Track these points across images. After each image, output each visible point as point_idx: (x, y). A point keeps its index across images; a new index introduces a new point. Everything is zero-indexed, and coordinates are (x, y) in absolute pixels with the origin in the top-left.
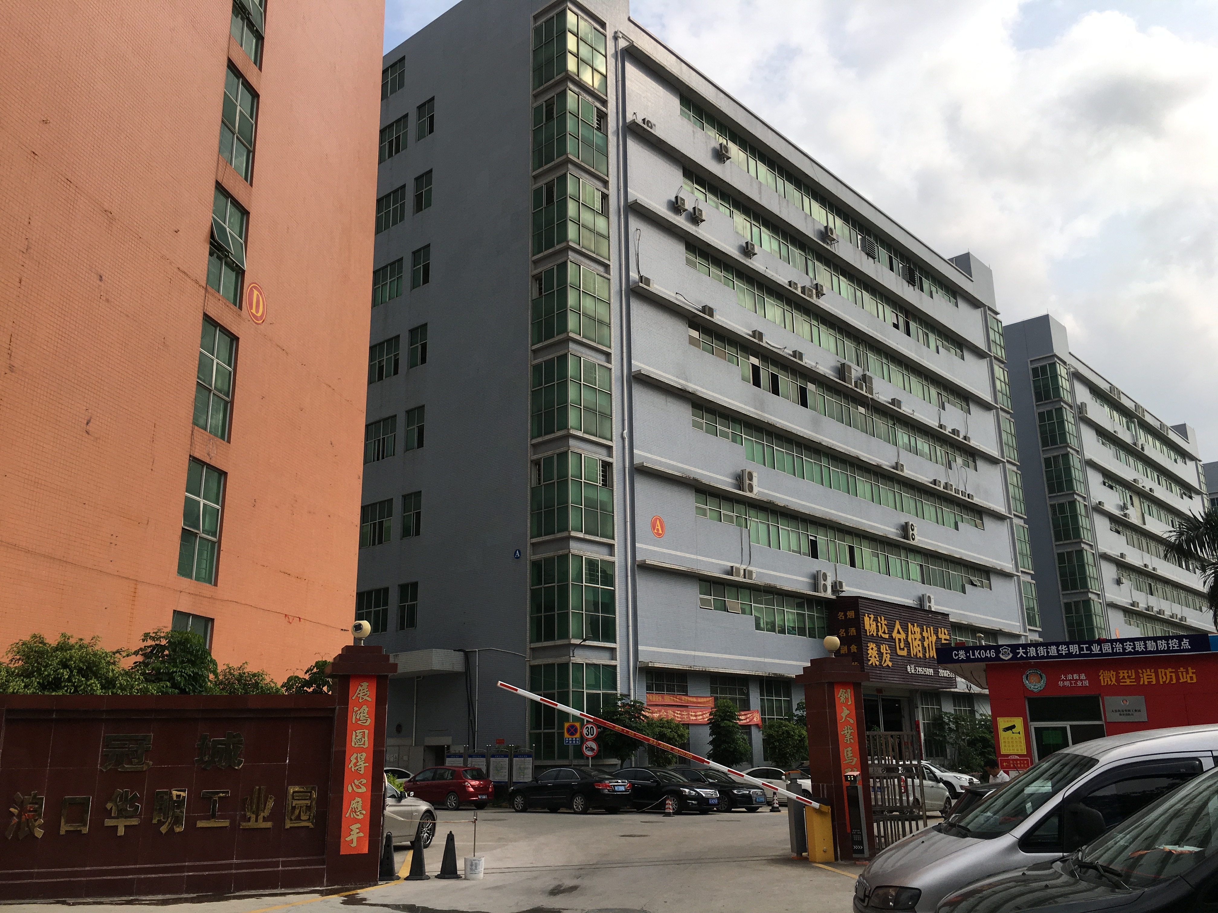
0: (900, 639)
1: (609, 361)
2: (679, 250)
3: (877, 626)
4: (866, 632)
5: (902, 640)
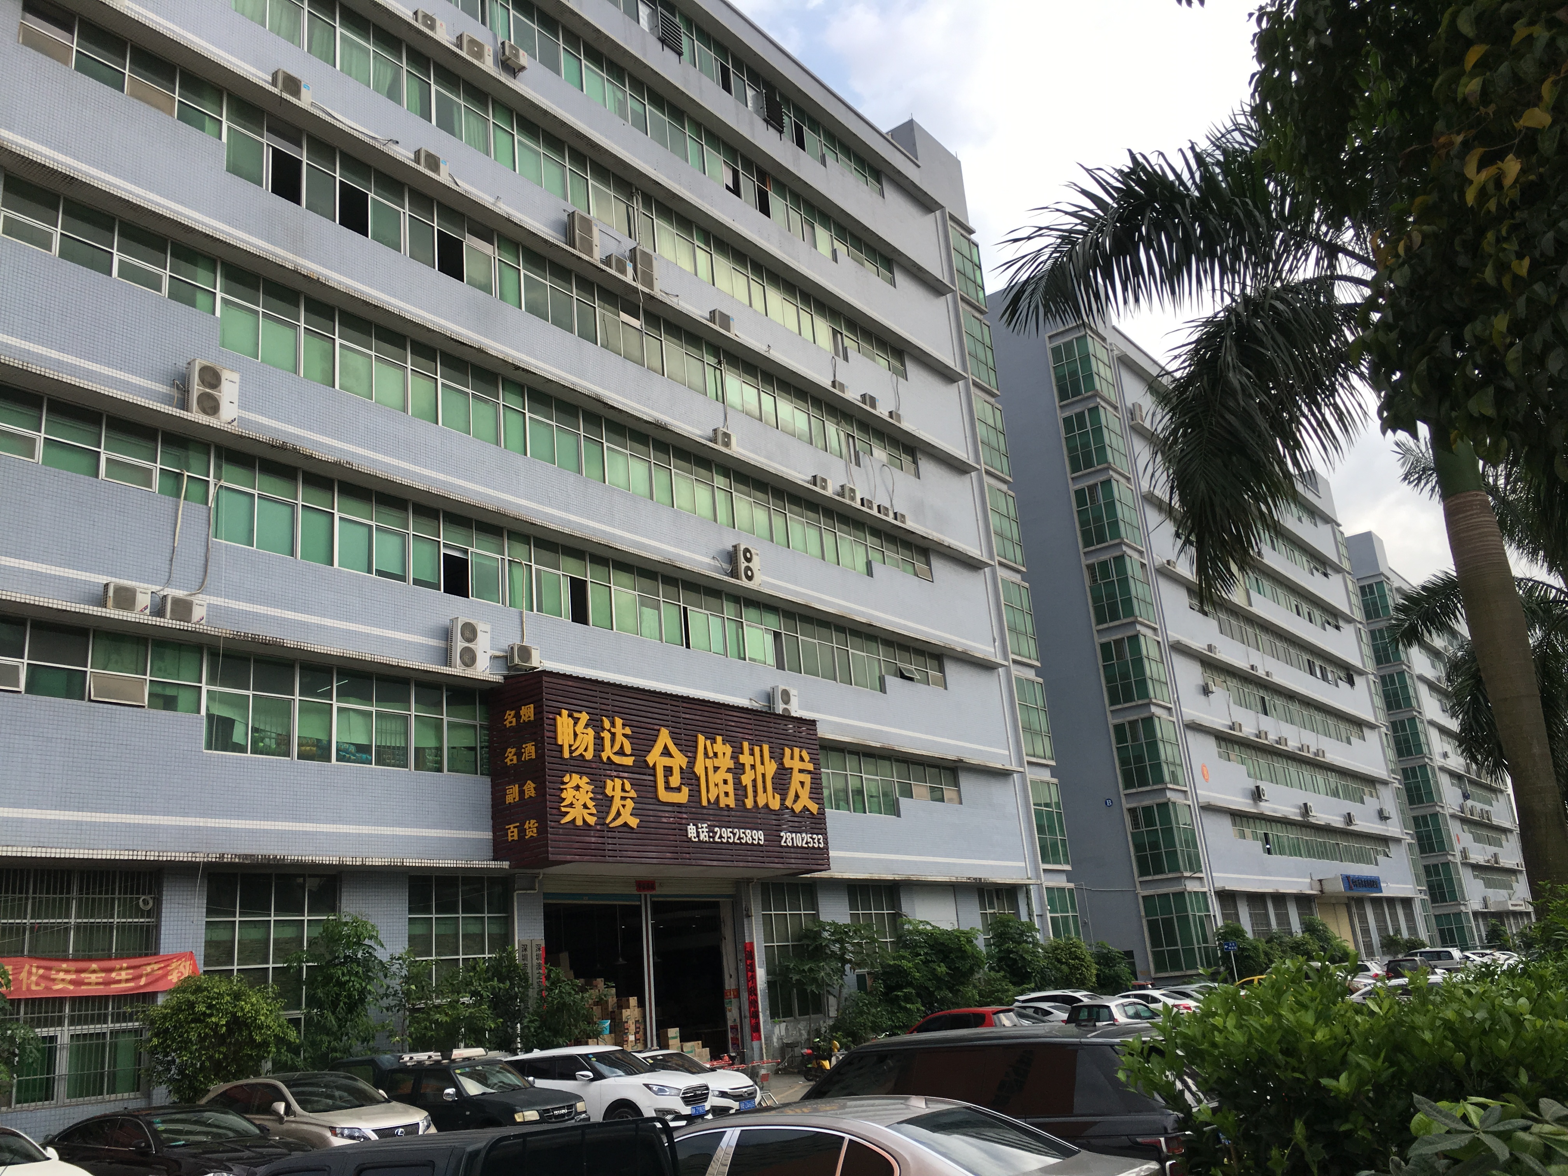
0: (668, 770)
3: (598, 738)
4: (561, 751)
5: (676, 770)
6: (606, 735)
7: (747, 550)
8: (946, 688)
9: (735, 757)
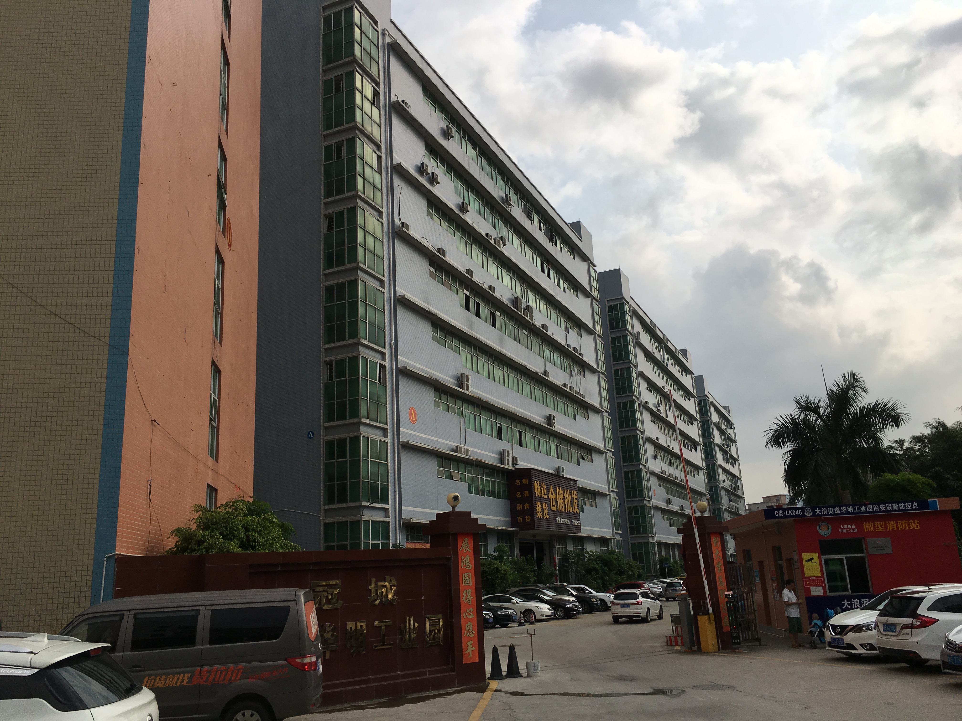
0: (552, 499)
1: (382, 286)
2: (423, 203)
3: (541, 489)
4: (535, 494)
5: (554, 499)
6: (542, 488)
7: (554, 416)
8: (592, 463)
9: (563, 495)
